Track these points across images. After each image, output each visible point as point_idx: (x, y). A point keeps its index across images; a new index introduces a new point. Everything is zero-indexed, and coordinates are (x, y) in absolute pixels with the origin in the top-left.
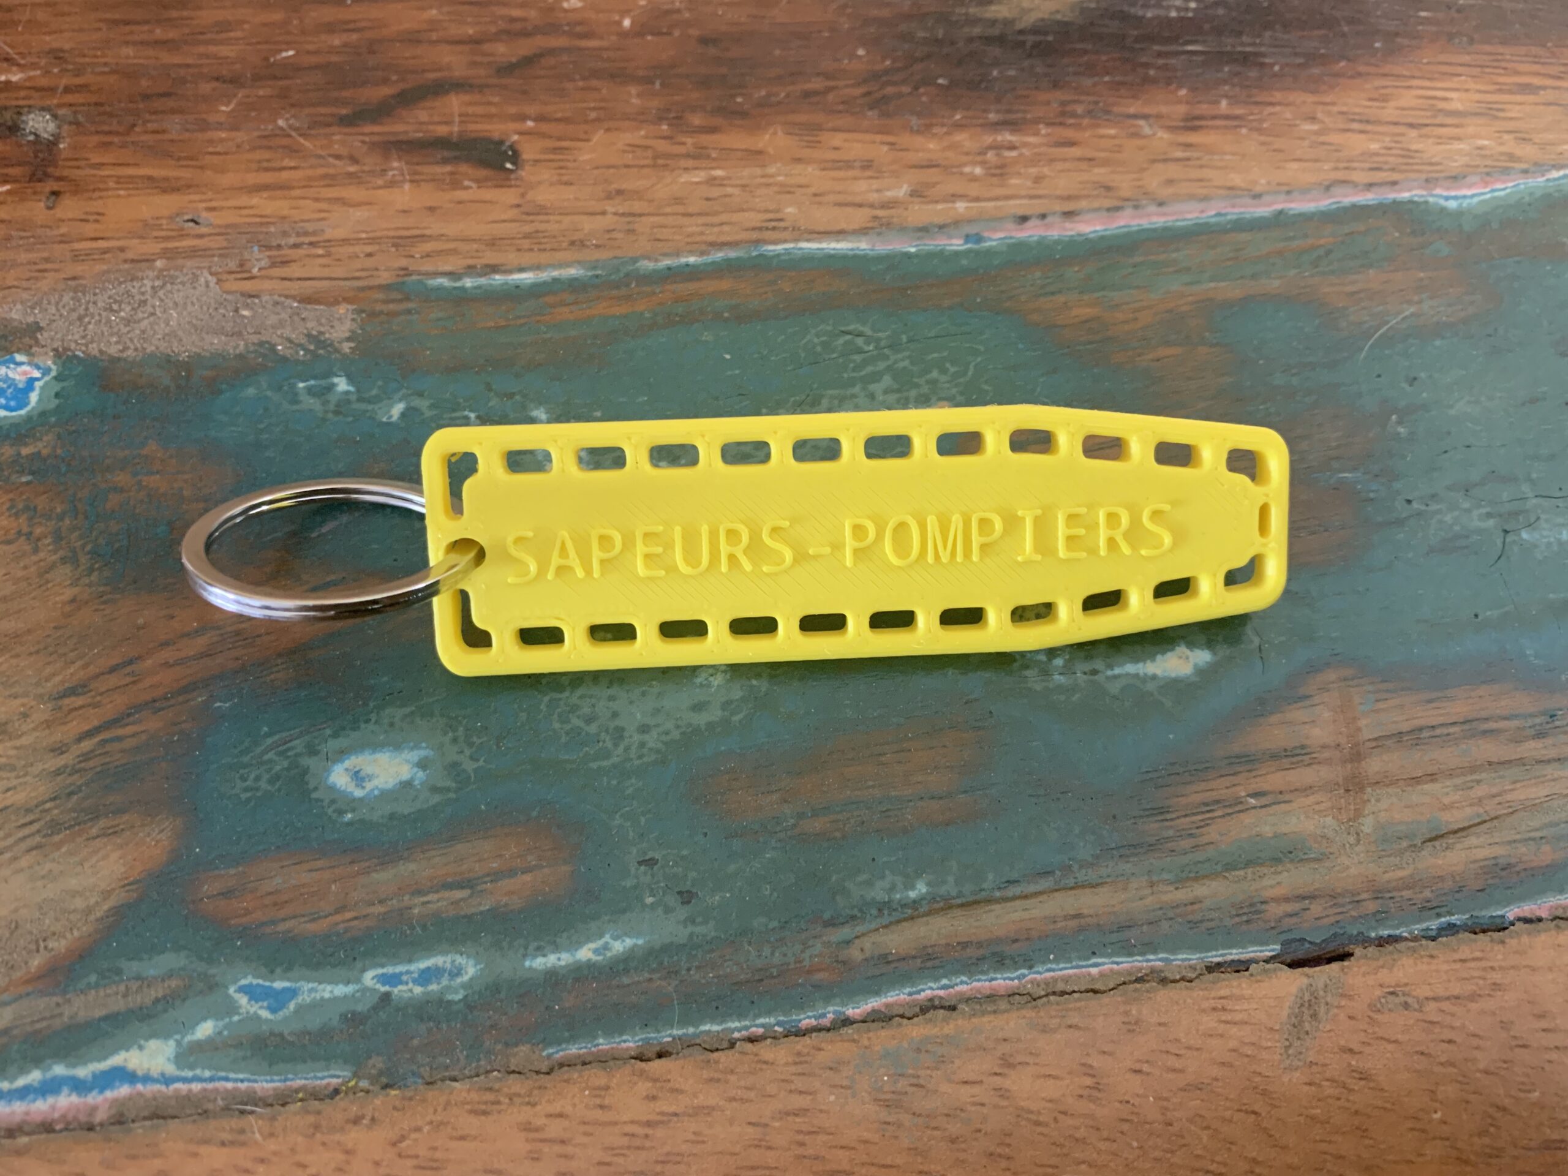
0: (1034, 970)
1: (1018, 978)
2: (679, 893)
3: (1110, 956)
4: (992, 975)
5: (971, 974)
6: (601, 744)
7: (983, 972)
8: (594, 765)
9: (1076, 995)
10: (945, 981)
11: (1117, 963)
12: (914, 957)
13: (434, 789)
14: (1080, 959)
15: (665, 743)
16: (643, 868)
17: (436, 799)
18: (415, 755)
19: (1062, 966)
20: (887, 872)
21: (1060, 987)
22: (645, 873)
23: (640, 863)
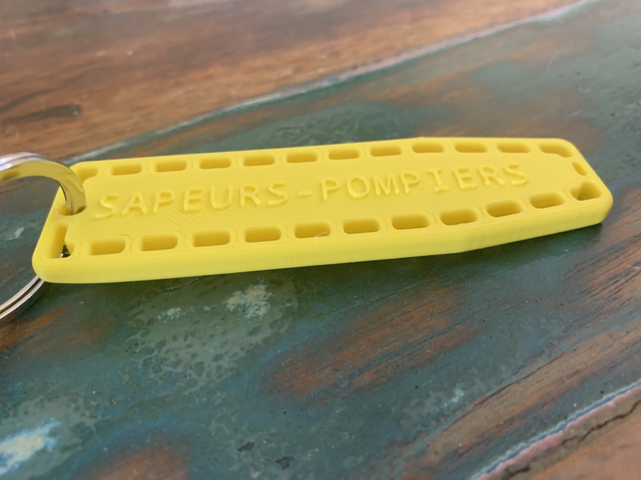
0: (569, 418)
1: (561, 429)
2: (278, 461)
3: (614, 389)
4: (541, 435)
5: (526, 439)
6: (188, 378)
7: (534, 435)
8: (186, 393)
9: (610, 425)
10: (509, 452)
11: (623, 392)
12: (478, 444)
13: (65, 449)
14: (596, 399)
15: (236, 362)
16: (243, 453)
17: (67, 455)
18: (46, 429)
19: (586, 409)
20: (430, 392)
21: (594, 423)
22: (246, 456)
23: (240, 450)
